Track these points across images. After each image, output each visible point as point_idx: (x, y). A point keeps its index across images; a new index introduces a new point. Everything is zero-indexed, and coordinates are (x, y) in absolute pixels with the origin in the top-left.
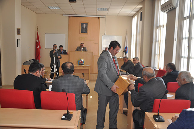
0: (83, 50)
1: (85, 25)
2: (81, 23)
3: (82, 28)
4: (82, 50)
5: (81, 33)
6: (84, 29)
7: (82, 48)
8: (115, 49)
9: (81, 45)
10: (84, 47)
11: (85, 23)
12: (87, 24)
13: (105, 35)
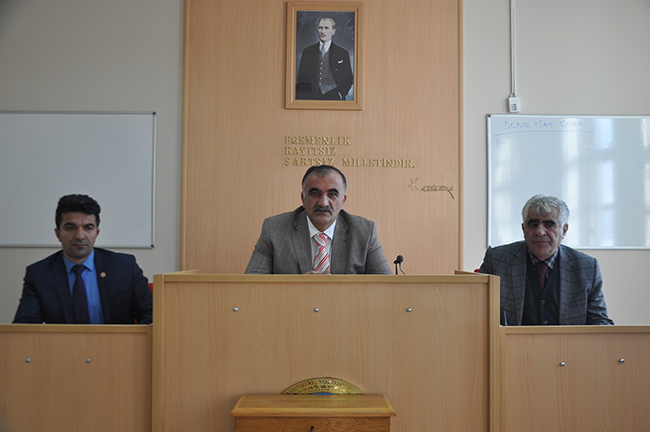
1: (327, 29)
2: (299, 14)
3: (309, 55)
5: (298, 95)
6: (324, 66)
11: (327, 15)
12: (347, 22)
13: (507, 108)
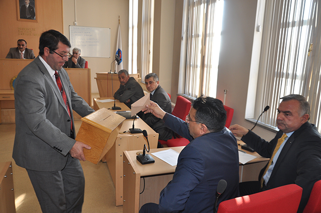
0: (26, 57)
1: (27, 1)
4: (23, 56)
5: (21, 18)
6: (27, 11)
7: (24, 52)
8: (56, 51)
9: (19, 45)
10: (26, 49)
